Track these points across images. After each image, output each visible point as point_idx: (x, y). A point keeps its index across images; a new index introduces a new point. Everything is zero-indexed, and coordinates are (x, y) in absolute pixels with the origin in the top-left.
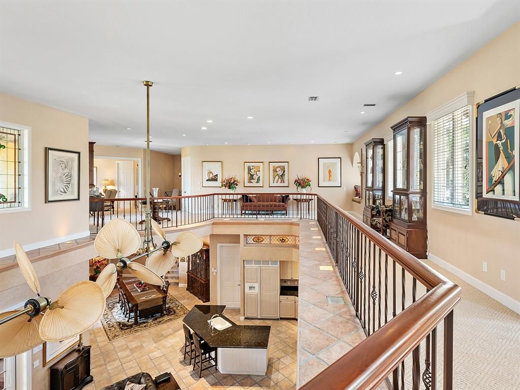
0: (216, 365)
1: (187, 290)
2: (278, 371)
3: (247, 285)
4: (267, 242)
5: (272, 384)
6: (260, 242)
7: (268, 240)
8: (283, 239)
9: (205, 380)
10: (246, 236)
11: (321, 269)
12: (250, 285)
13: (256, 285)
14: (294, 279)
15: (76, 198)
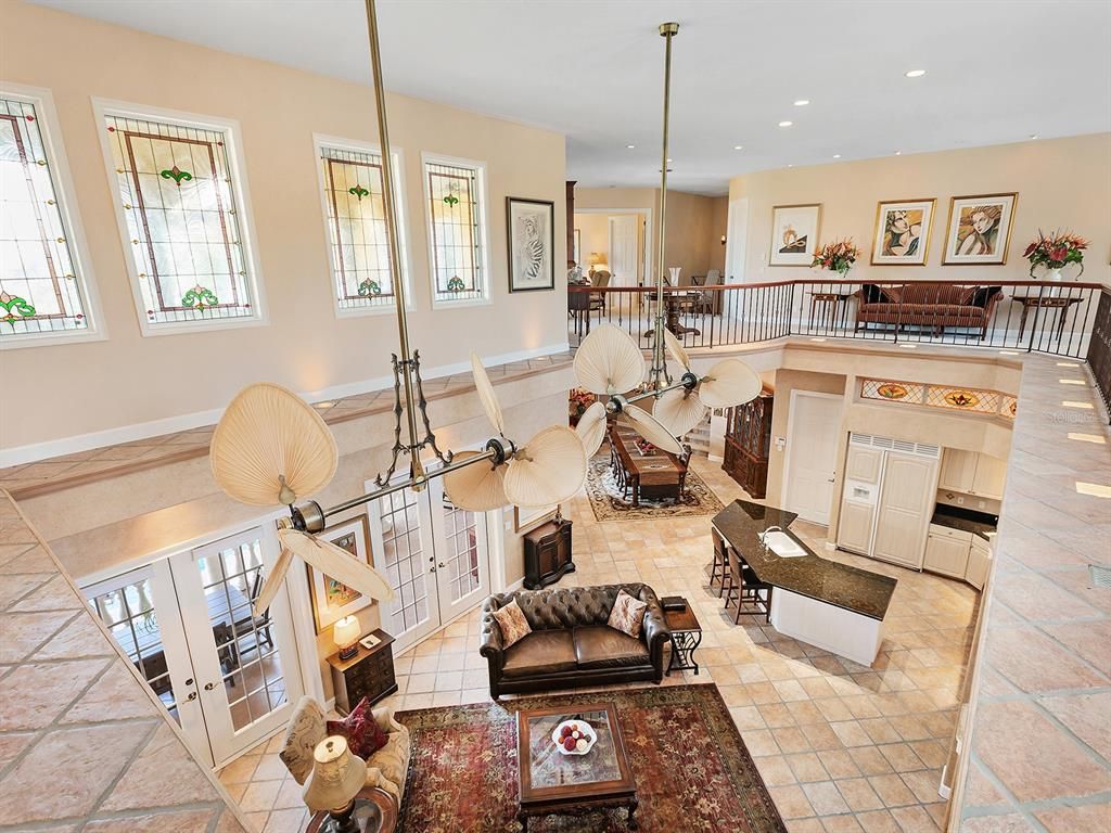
0: (768, 613)
1: (723, 468)
2: (902, 669)
3: (850, 486)
4: (914, 400)
5: (884, 688)
6: (897, 397)
7: (920, 395)
8: (962, 398)
9: (745, 632)
10: (862, 380)
11: (1079, 491)
12: (858, 485)
13: (874, 490)
14: (978, 494)
15: (550, 285)
